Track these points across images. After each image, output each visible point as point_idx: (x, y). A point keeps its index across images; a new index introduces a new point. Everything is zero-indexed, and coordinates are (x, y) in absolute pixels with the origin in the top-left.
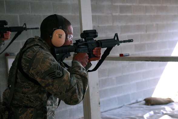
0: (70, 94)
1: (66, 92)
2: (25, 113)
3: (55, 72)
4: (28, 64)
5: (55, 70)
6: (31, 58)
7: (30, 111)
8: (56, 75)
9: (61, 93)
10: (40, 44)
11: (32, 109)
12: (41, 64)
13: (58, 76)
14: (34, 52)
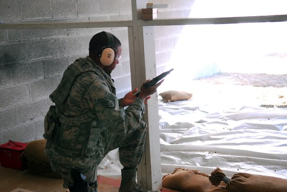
0: (116, 124)
1: (113, 121)
2: (70, 130)
3: (108, 102)
4: (83, 89)
5: (108, 100)
6: (88, 84)
7: (74, 130)
8: (109, 104)
9: (108, 121)
10: (95, 70)
11: (76, 128)
12: (96, 91)
13: (110, 106)
14: (91, 78)
